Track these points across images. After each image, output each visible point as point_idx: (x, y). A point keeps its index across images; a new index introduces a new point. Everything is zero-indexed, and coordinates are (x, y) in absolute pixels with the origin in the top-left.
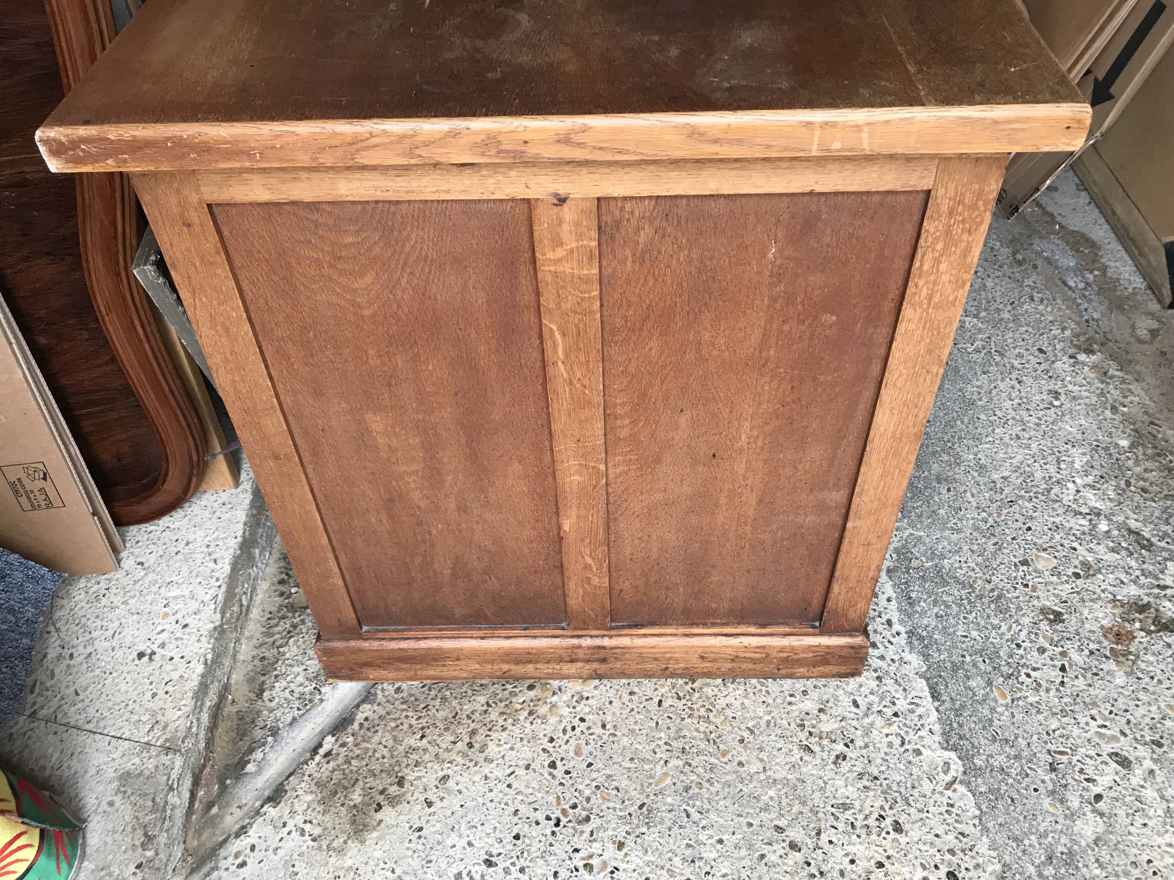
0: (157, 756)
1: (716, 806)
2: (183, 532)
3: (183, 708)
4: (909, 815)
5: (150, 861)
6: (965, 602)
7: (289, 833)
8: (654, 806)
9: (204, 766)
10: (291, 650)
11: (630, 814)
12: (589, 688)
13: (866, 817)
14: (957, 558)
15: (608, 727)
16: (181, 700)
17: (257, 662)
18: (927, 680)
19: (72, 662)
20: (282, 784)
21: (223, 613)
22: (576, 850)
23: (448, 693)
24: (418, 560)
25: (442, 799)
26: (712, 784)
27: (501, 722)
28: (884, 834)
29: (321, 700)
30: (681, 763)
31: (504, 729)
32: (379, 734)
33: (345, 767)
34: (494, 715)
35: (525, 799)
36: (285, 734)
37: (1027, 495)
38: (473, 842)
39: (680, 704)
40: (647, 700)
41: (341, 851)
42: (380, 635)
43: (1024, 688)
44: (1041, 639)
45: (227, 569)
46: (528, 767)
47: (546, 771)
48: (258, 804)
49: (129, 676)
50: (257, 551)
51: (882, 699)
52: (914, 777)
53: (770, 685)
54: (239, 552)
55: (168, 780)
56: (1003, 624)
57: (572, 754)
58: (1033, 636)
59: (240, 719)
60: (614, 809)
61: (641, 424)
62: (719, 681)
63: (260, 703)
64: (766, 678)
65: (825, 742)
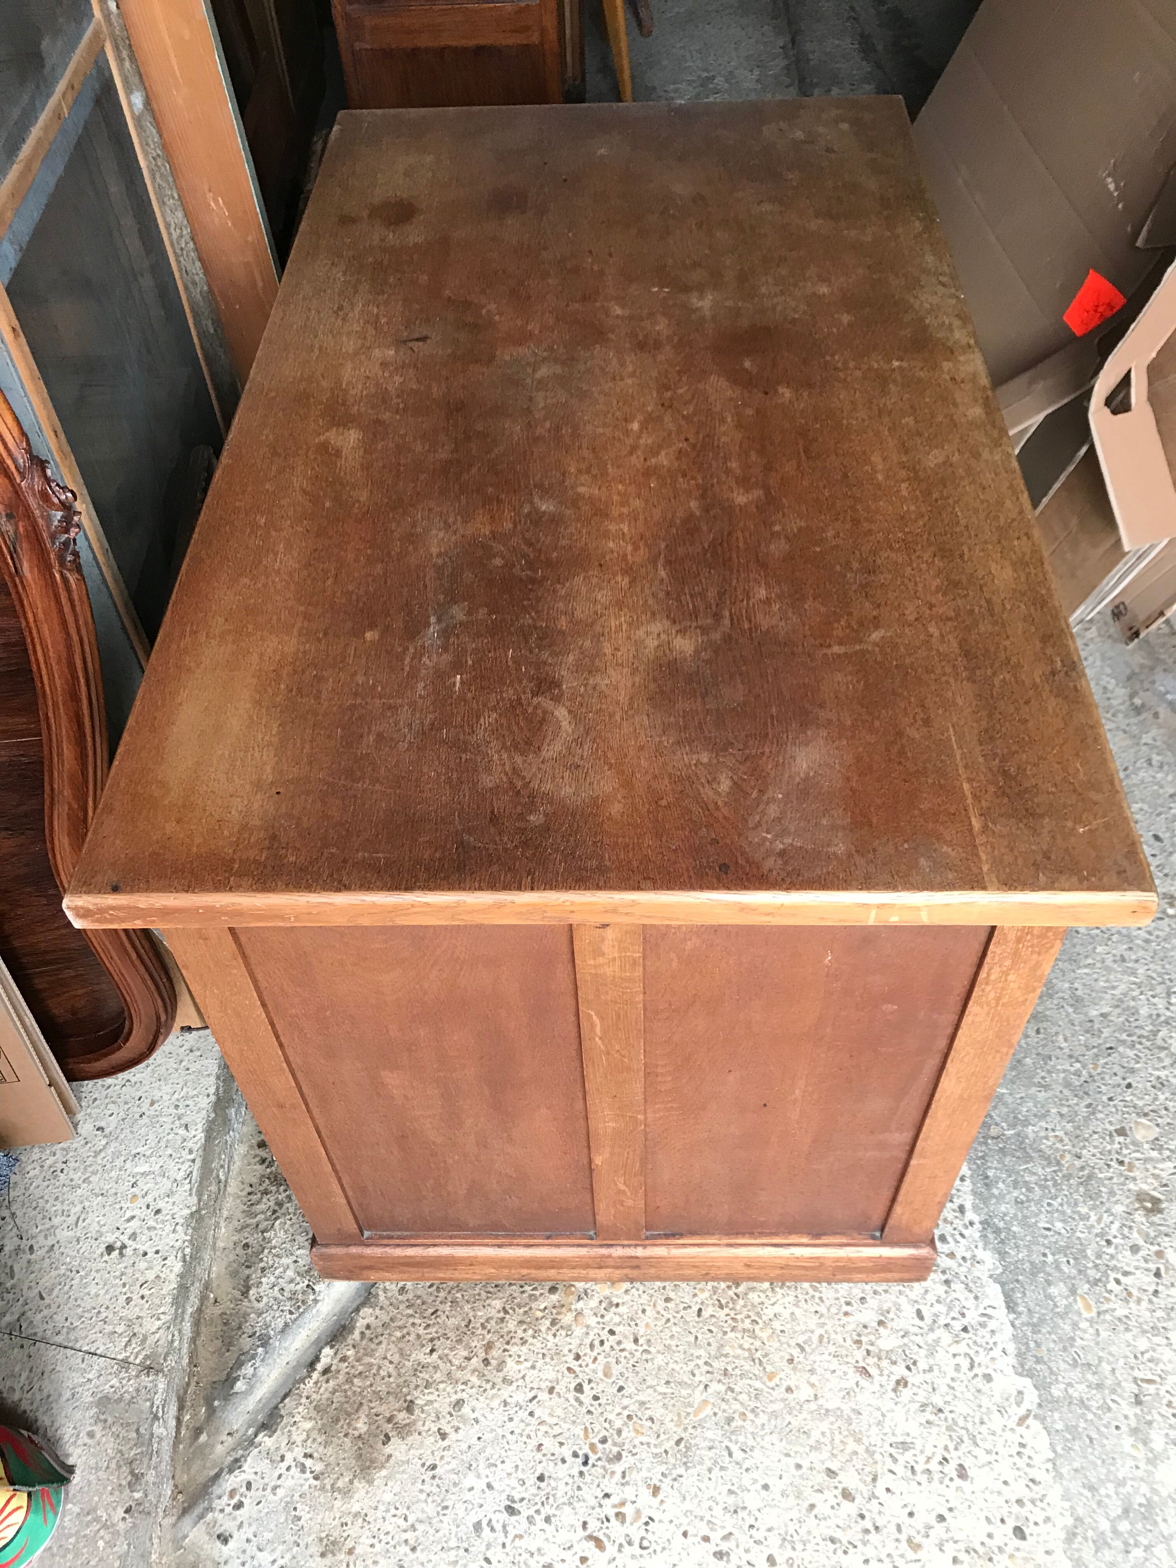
0: (137, 1376)
1: (762, 1443)
2: (147, 1088)
3: (162, 1317)
4: (976, 1457)
5: (140, 1504)
6: (1050, 1183)
7: (288, 1469)
8: (693, 1442)
9: (188, 1384)
10: (278, 1235)
11: (666, 1452)
12: (618, 1292)
13: (928, 1460)
14: (1043, 1124)
15: (641, 1341)
16: (160, 1306)
17: (239, 1250)
18: (1003, 1285)
19: (33, 1257)
20: (276, 1407)
21: (200, 1195)
22: (607, 1496)
23: (459, 1295)
24: (430, 1183)
25: (457, 1430)
26: (757, 1415)
27: (520, 1333)
28: (947, 1481)
29: (316, 1301)
30: (722, 1388)
31: (524, 1342)
32: (384, 1346)
33: (347, 1387)
34: (511, 1325)
35: (550, 1431)
36: (277, 1343)
37: (1130, 1039)
38: (493, 1484)
39: (722, 1314)
40: (685, 1308)
41: (347, 1493)
42: (385, 1242)
43: (1113, 1297)
44: (1135, 1235)
45: (201, 1136)
46: (551, 1390)
47: (571, 1395)
48: (251, 1431)
49: (98, 1276)
50: (233, 1110)
51: (950, 1309)
52: (984, 1410)
53: (823, 1290)
54: (213, 1115)
55: (152, 1406)
56: (1092, 1214)
57: (600, 1374)
58: (1126, 1230)
59: (225, 1324)
60: (648, 1444)
61: (684, 1081)
62: (766, 1285)
63: (246, 1303)
64: (820, 1282)
65: (885, 1363)
